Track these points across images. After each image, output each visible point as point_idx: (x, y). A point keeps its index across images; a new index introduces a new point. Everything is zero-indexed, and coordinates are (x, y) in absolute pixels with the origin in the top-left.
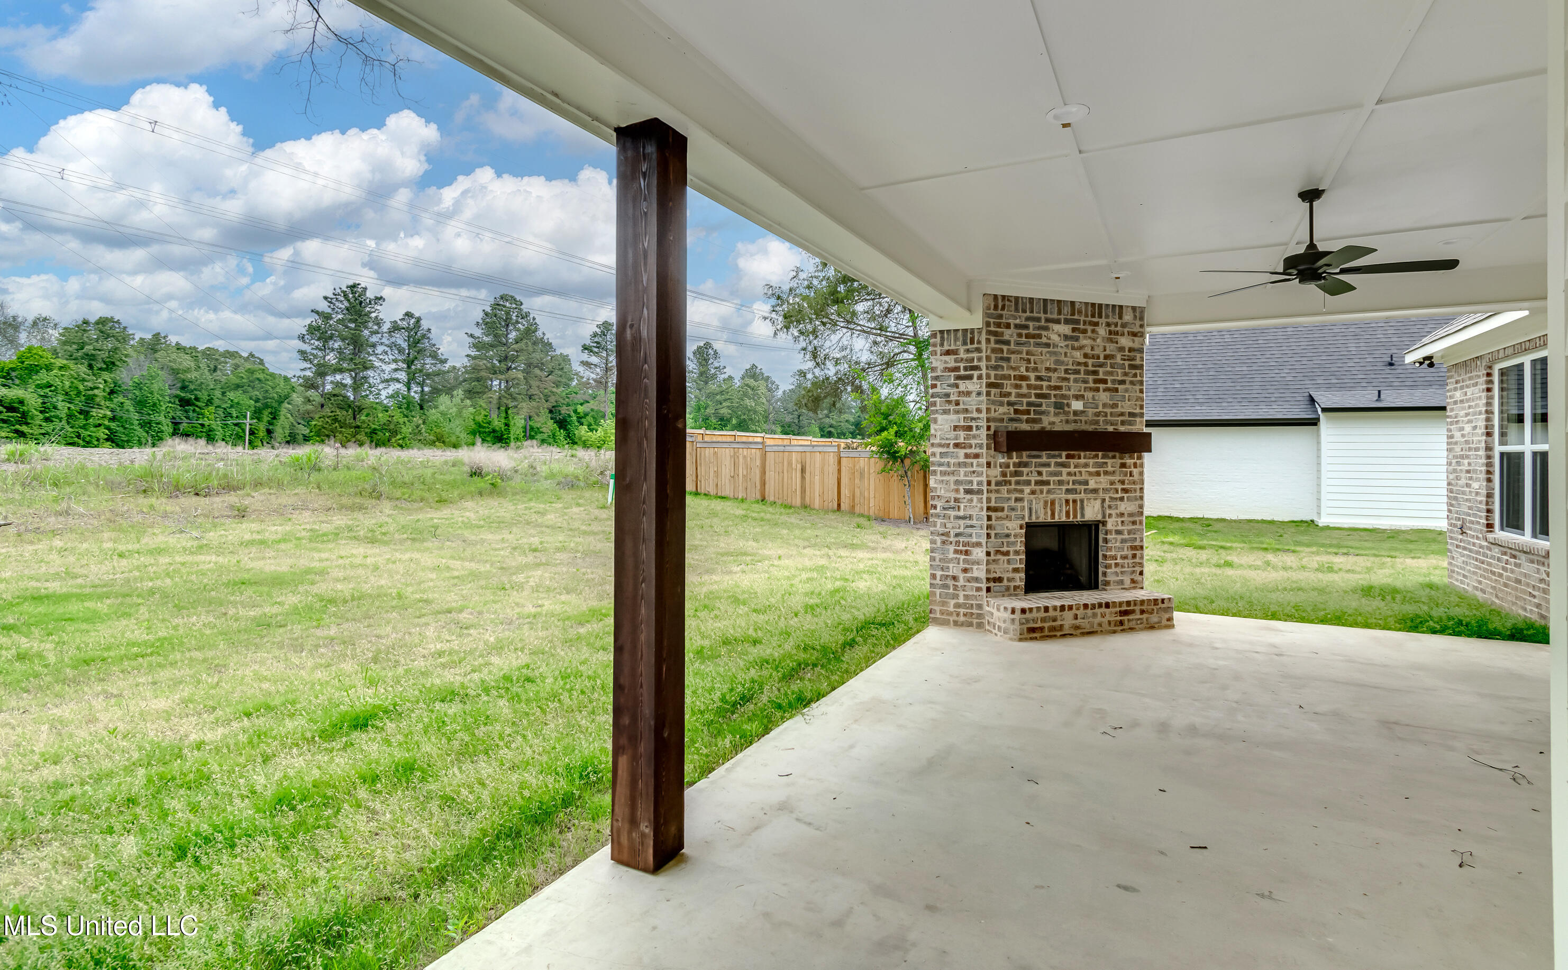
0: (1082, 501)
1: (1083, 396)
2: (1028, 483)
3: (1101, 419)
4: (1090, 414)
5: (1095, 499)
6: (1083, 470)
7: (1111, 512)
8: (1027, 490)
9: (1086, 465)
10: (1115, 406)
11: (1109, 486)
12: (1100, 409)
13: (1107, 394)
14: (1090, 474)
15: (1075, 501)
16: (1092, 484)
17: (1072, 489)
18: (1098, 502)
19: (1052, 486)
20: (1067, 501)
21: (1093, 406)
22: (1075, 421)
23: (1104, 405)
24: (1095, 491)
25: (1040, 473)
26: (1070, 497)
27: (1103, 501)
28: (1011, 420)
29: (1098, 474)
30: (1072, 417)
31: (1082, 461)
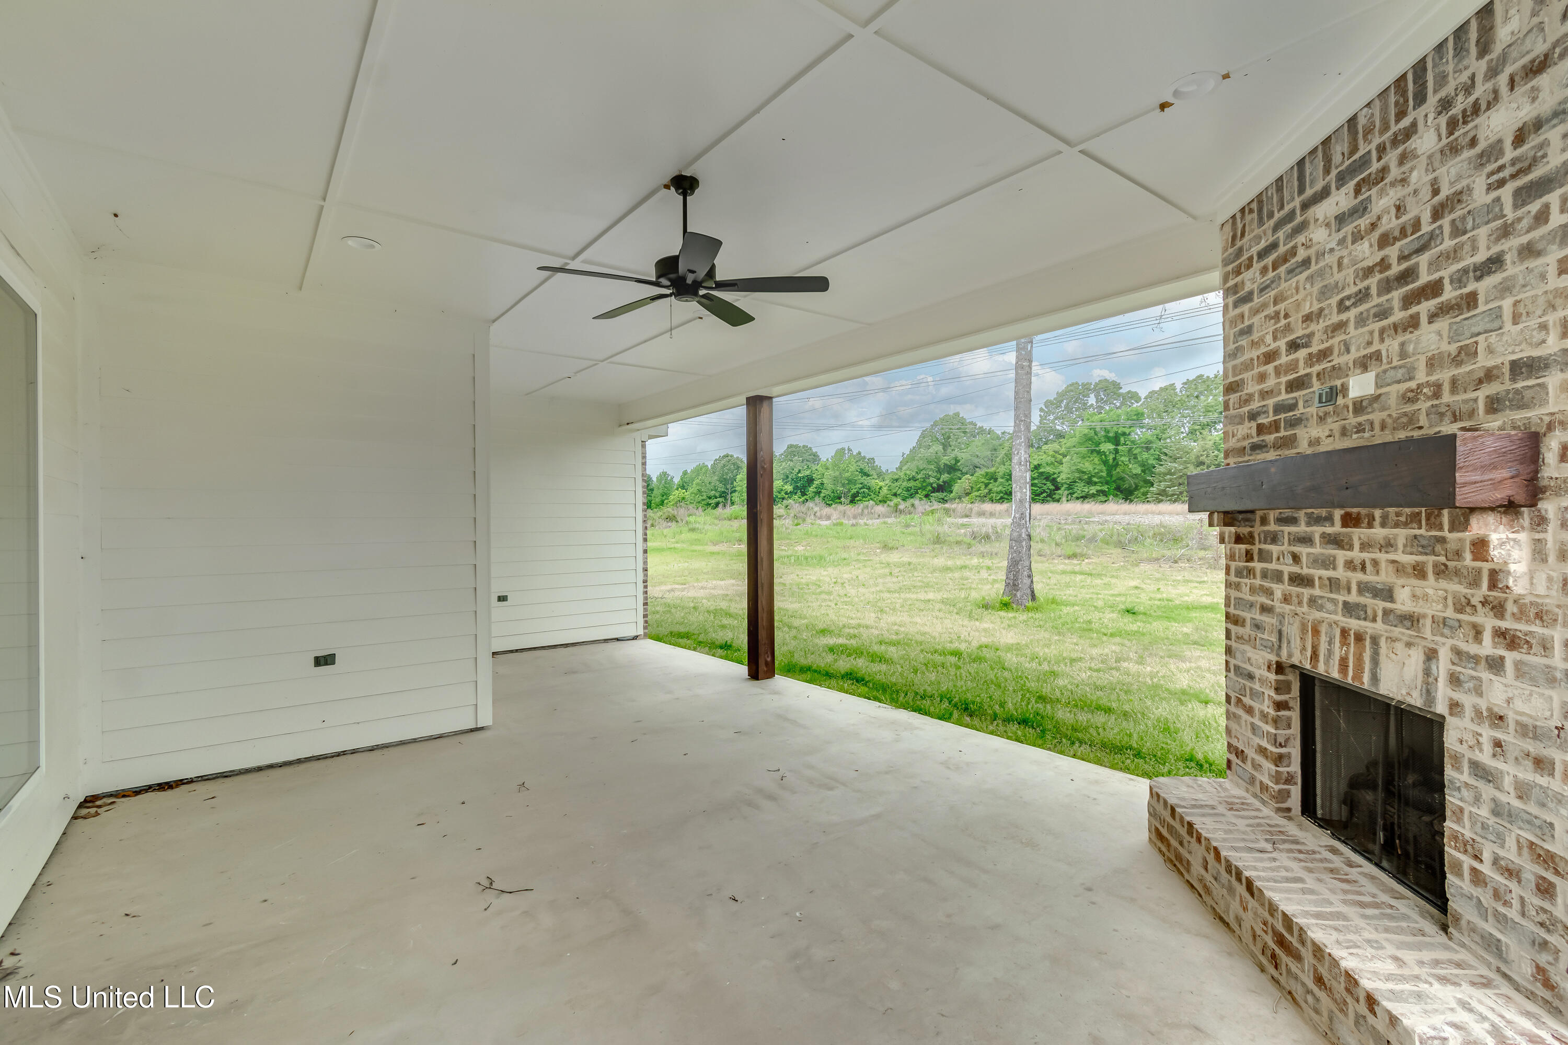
0: (1375, 641)
1: (1377, 356)
2: (1278, 577)
3: (1424, 405)
4: (1393, 401)
5: (1409, 645)
6: (1382, 557)
7: (1458, 696)
8: (1279, 590)
9: (1388, 545)
10: (1467, 353)
11: (1450, 613)
12: (1421, 376)
13: (1443, 324)
14: (1399, 568)
15: (1359, 638)
16: (1404, 601)
17: (1357, 605)
18: (1416, 658)
19: (1317, 592)
20: (1344, 633)
21: (1400, 374)
22: (1360, 429)
23: (1432, 364)
24: (1411, 620)
25: (1296, 558)
26: (1354, 624)
27: (1431, 655)
28: (1255, 447)
29: (1419, 572)
30: (1352, 420)
31: (1379, 532)
